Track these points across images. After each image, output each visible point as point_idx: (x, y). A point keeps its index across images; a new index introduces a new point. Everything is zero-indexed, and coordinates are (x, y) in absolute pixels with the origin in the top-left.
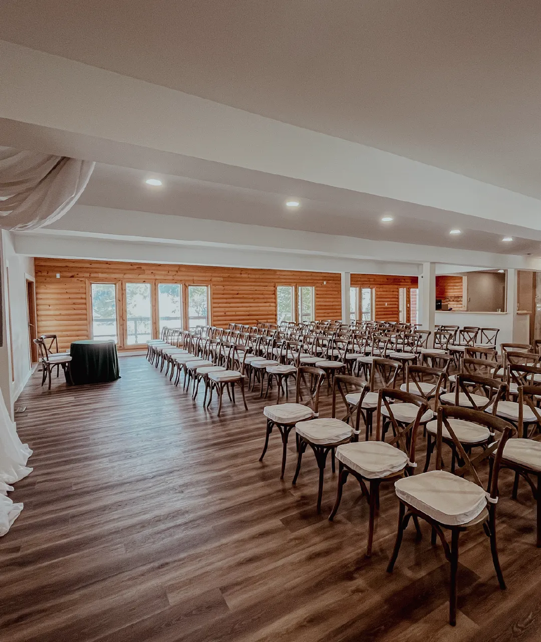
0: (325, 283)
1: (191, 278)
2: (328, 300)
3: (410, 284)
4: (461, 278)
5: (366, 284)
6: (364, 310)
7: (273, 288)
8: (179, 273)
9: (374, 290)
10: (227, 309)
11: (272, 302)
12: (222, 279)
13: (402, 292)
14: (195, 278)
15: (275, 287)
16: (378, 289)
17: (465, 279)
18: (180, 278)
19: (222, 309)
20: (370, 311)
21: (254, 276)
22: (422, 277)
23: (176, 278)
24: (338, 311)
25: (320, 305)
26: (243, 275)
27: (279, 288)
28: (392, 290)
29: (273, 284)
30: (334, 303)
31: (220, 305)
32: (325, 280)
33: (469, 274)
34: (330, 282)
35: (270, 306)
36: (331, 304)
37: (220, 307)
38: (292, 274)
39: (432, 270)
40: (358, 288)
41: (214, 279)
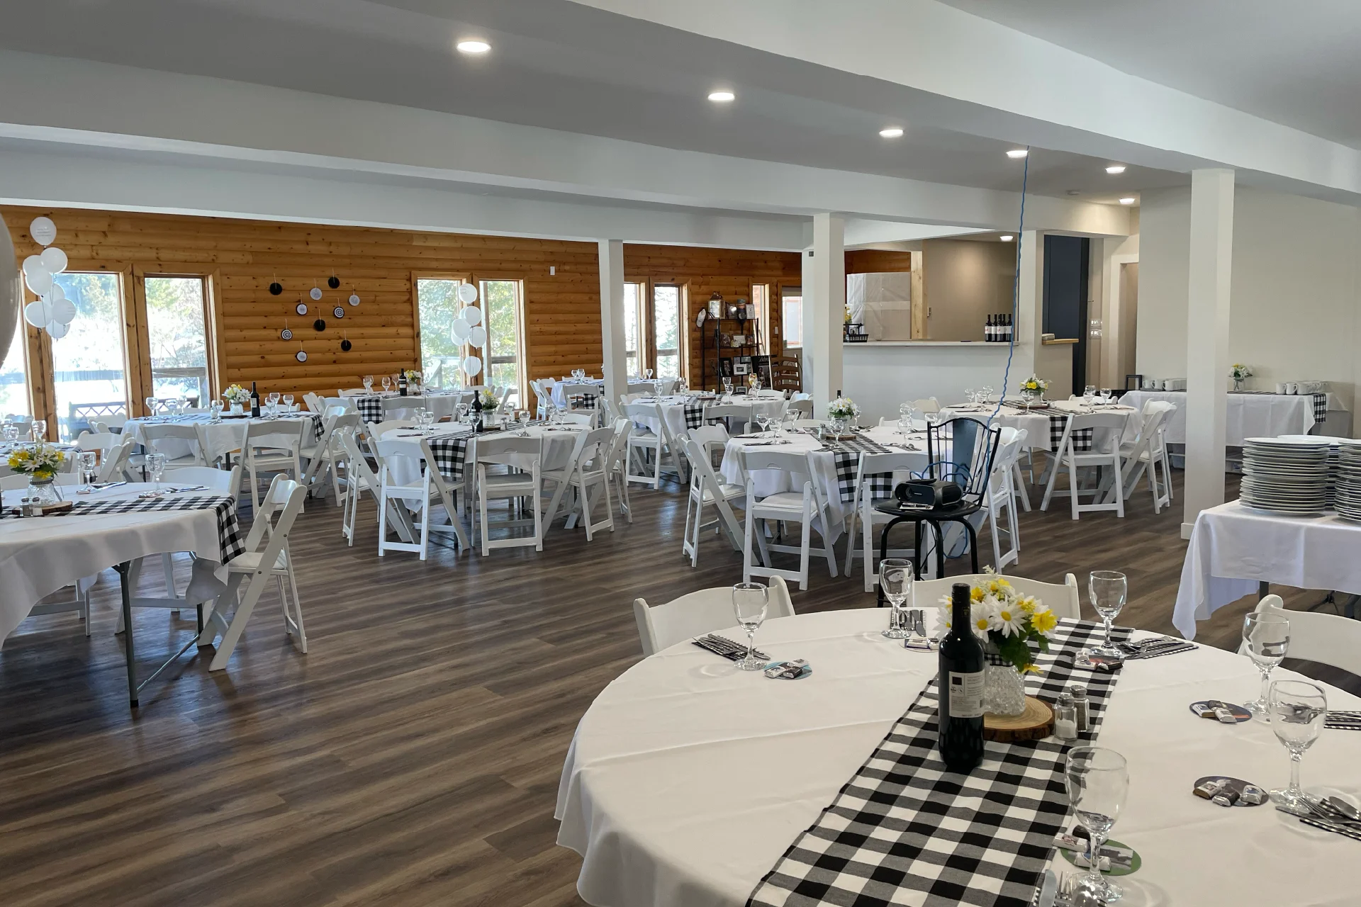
0: (553, 270)
1: (152, 254)
2: (561, 317)
3: (780, 273)
4: (907, 256)
5: (666, 273)
6: (660, 343)
7: (404, 286)
8: (111, 239)
9: (685, 290)
10: (268, 346)
11: (404, 325)
12: (249, 258)
13: (760, 293)
14: (165, 255)
15: (410, 280)
16: (696, 288)
17: (917, 258)
18: (116, 254)
19: (253, 346)
20: (675, 347)
21: (345, 250)
22: (811, 254)
23: (104, 253)
24: (590, 347)
25: (541, 333)
26: (313, 248)
27: (423, 284)
28: (733, 289)
29: (405, 274)
30: (580, 327)
31: (246, 333)
32: (553, 263)
33: (928, 245)
34: (567, 268)
35: (398, 335)
36: (572, 328)
37: (245, 340)
38: (458, 245)
39: (836, 236)
40: (643, 285)
41: (224, 257)
